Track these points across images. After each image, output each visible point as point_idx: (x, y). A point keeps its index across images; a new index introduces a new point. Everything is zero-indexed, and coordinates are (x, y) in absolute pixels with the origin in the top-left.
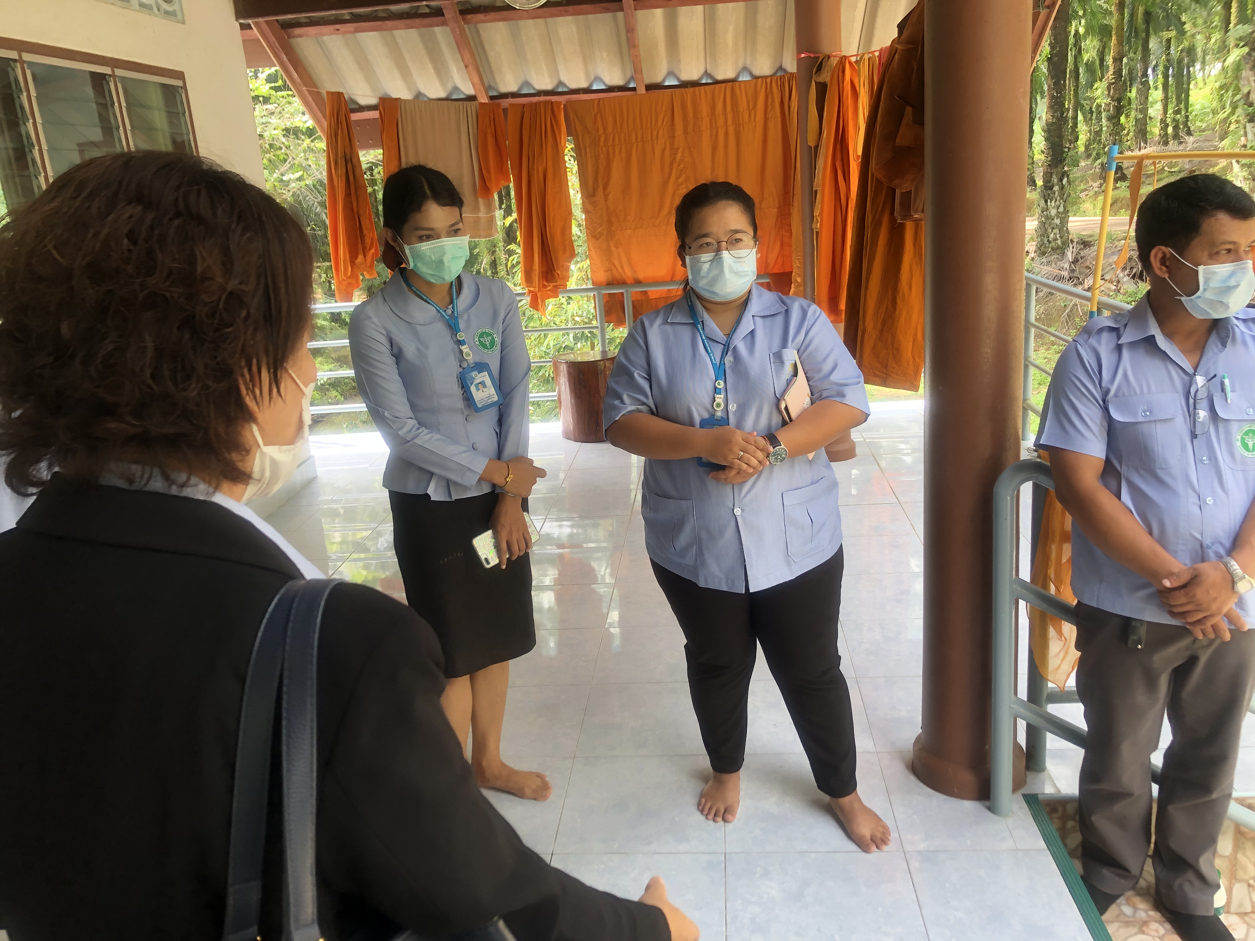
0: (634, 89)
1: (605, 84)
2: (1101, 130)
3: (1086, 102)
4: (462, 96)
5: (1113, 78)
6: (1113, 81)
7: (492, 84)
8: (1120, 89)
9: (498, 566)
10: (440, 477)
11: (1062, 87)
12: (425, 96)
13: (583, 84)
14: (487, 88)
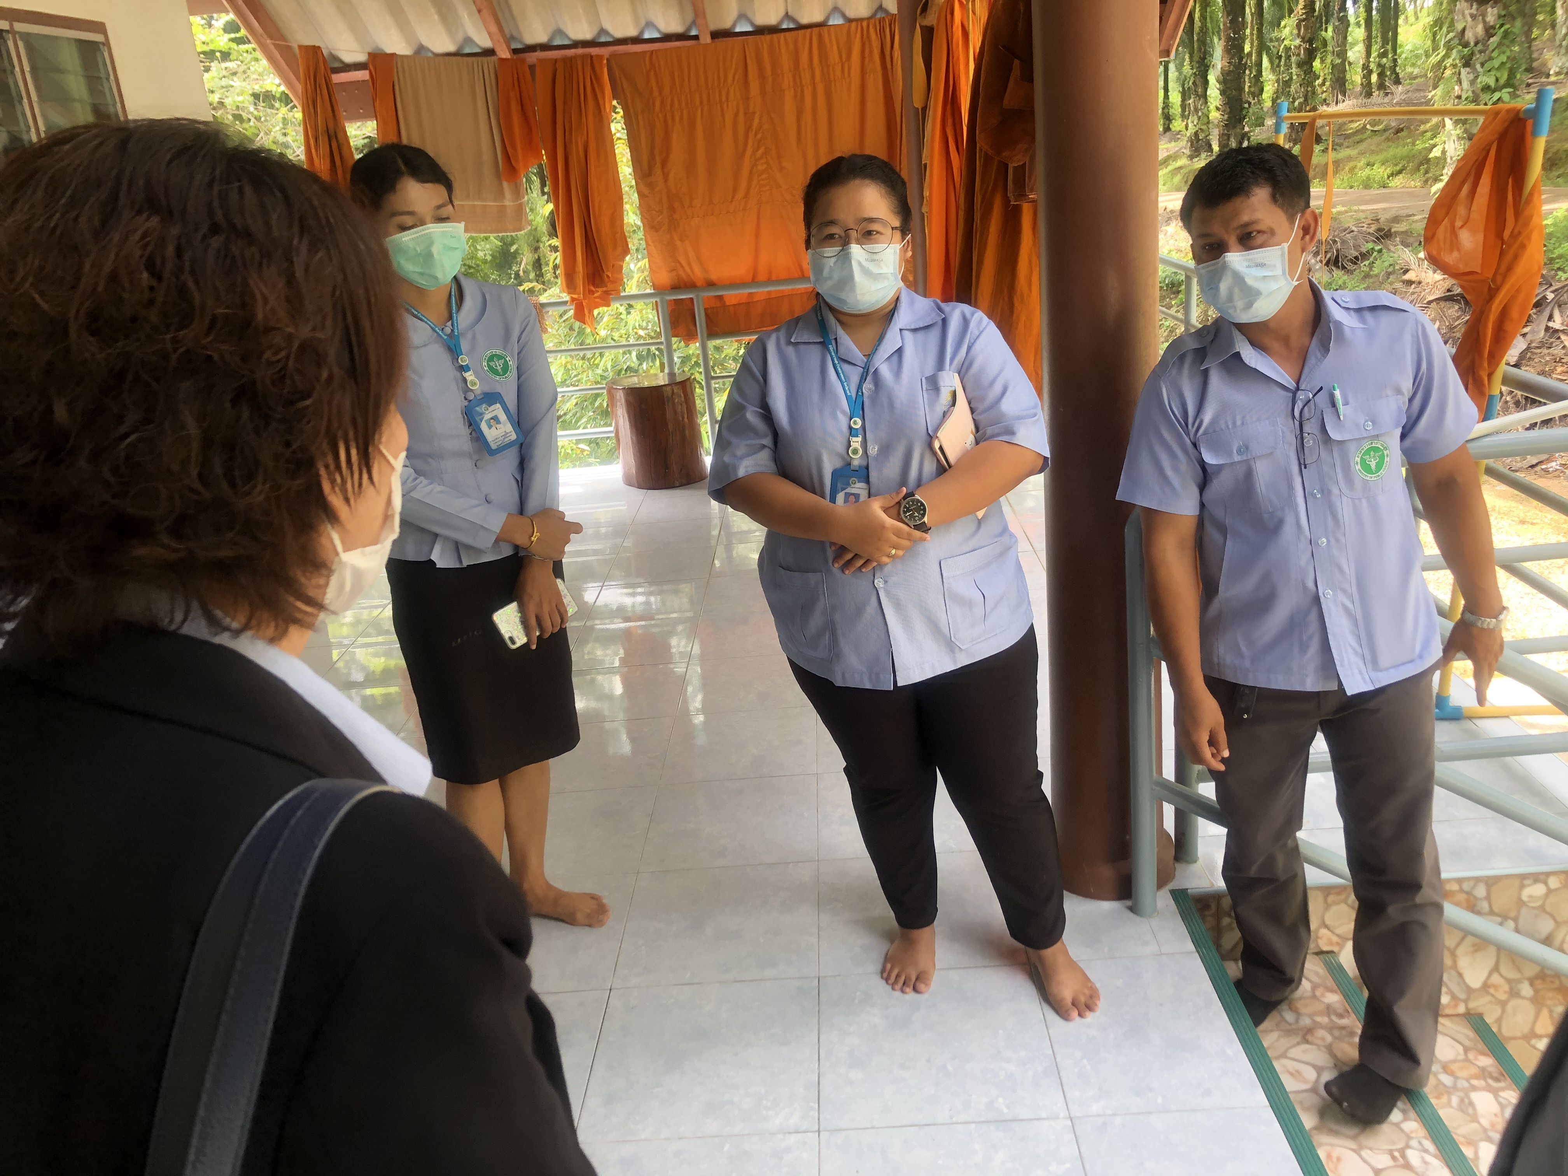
0: (696, 38)
1: (659, 31)
2: (1291, 79)
3: (1273, 44)
4: (477, 50)
5: (1304, 14)
6: (1304, 16)
7: (515, 34)
8: (1312, 27)
9: (526, 646)
10: (446, 538)
11: (1241, 26)
12: (428, 50)
13: (631, 32)
14: (508, 39)
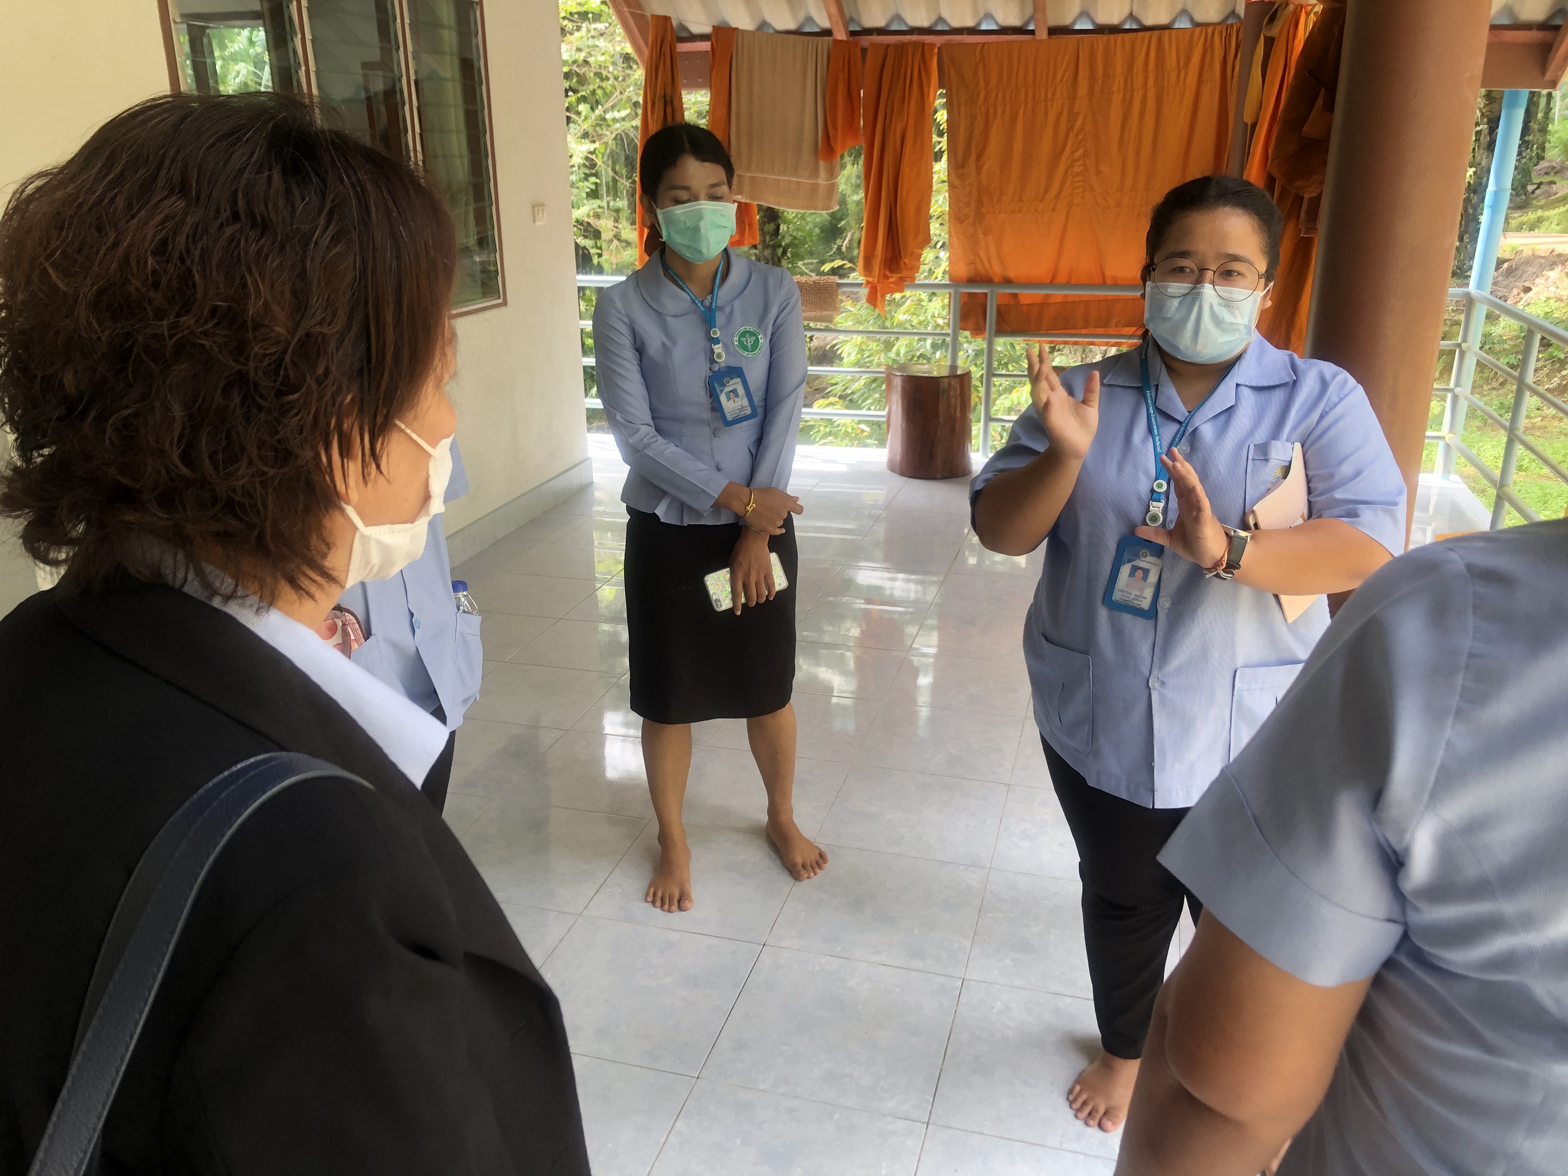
0: (1032, 32)
1: (997, 24)
4: (817, 30)
7: (854, 16)
9: (730, 611)
12: (770, 26)
13: (969, 22)
14: (847, 21)
